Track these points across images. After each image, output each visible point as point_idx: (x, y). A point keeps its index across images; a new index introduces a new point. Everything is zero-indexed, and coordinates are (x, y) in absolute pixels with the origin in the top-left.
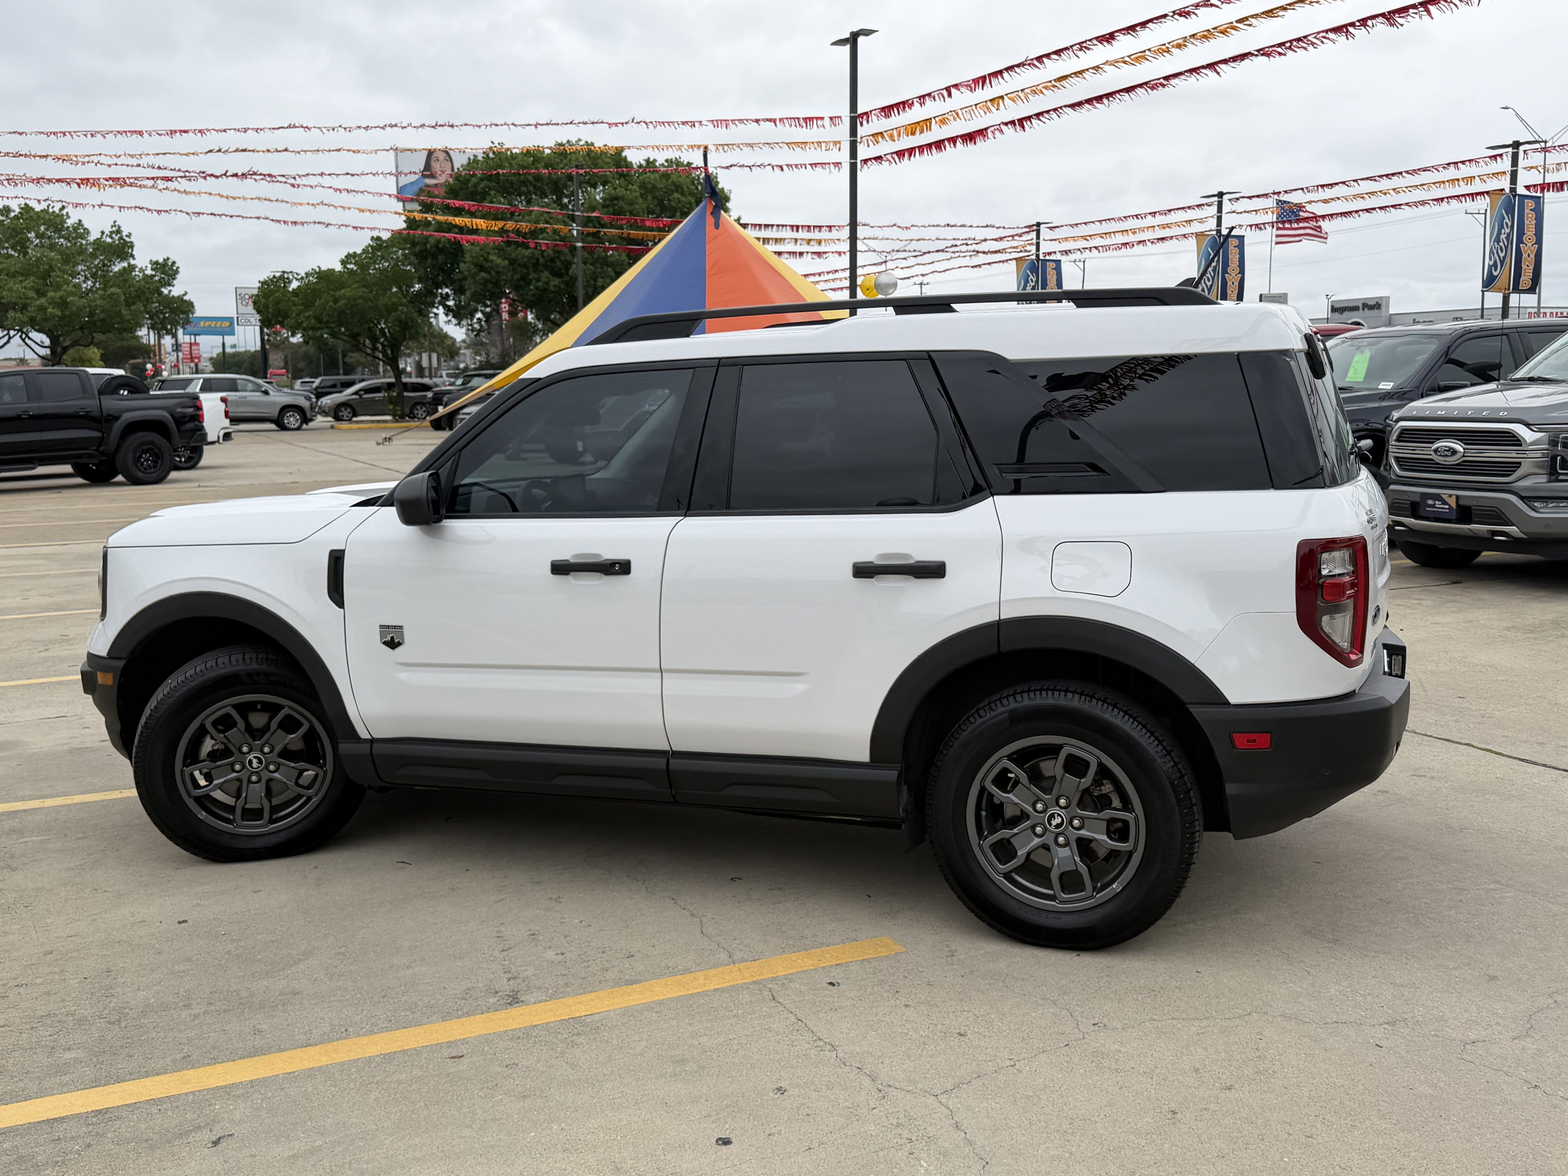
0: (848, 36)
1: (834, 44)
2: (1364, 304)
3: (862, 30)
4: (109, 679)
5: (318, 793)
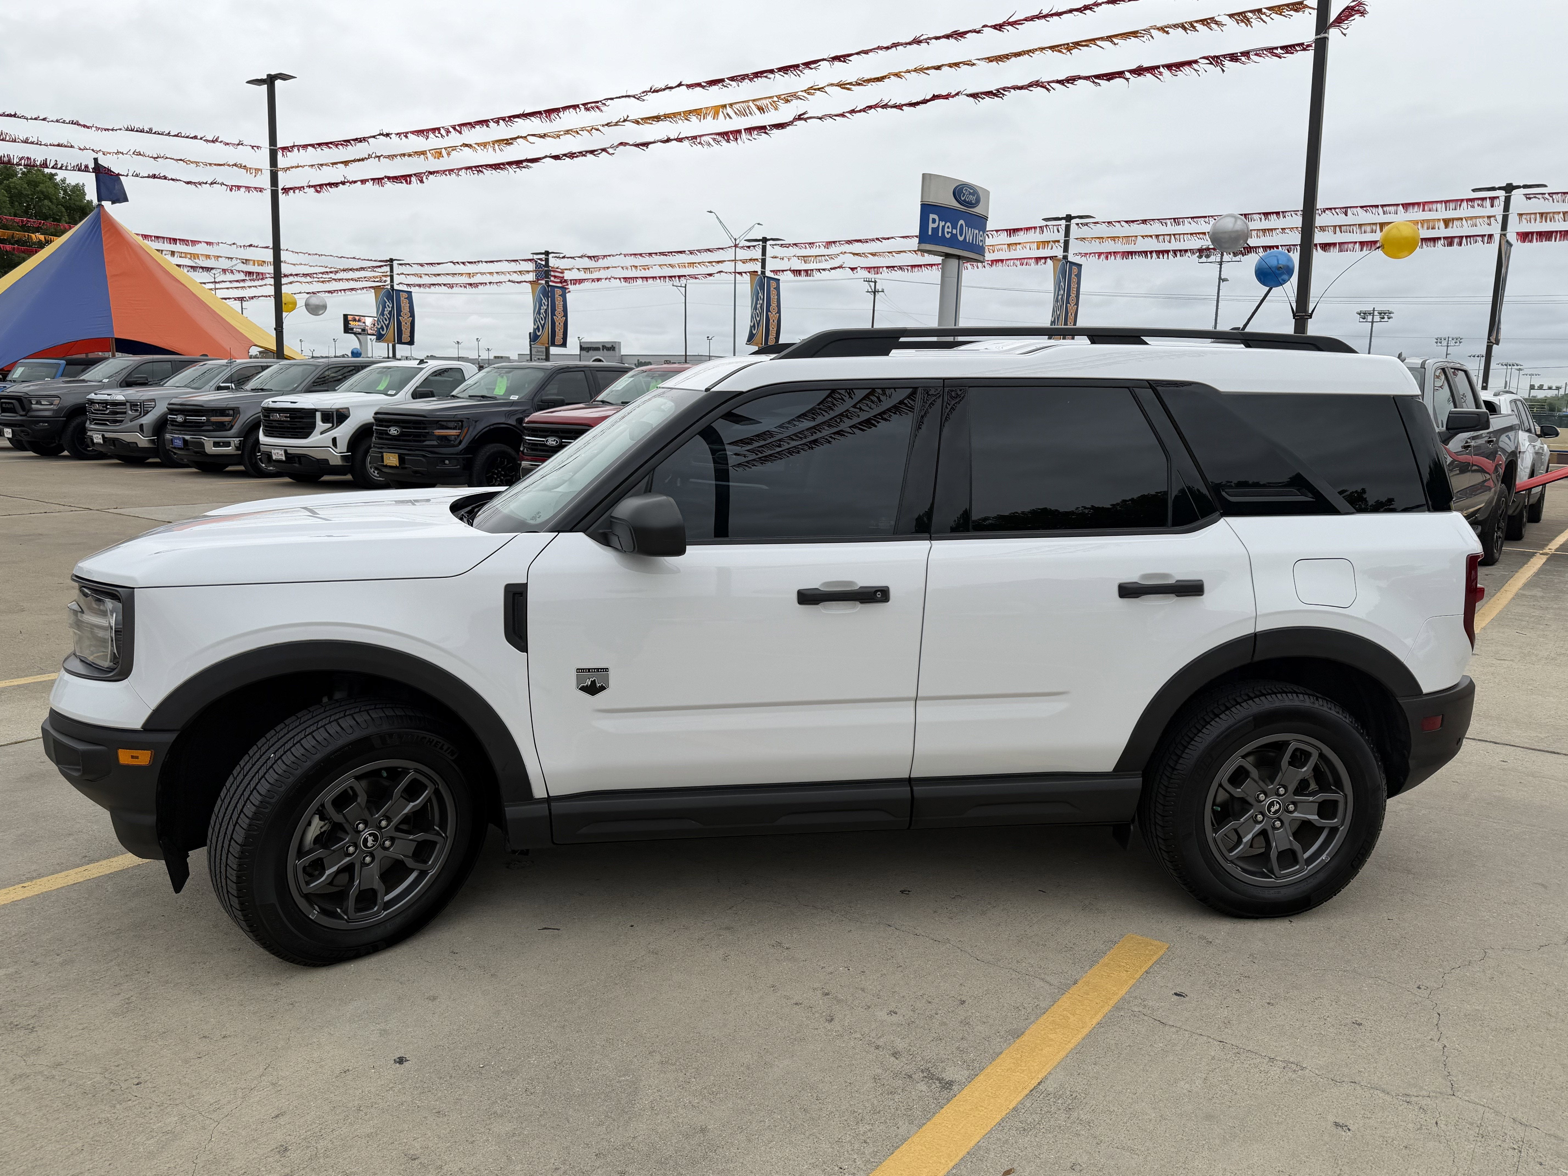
0: (265, 77)
1: (248, 82)
2: (603, 346)
3: (281, 74)
4: (144, 758)
5: (435, 865)
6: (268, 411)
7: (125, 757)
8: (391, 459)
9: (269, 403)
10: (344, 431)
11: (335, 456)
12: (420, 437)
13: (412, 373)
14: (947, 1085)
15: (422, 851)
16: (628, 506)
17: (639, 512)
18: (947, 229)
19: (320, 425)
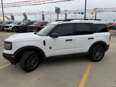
4: (14, 56)
5: (37, 63)
6: (5, 26)
7: (12, 56)
8: (16, 30)
9: (5, 25)
10: (11, 27)
11: (11, 29)
12: (18, 28)
13: (17, 23)
14: (82, 76)
15: (36, 62)
16: (53, 34)
17: (54, 34)
18: (57, 11)
19: (9, 27)
